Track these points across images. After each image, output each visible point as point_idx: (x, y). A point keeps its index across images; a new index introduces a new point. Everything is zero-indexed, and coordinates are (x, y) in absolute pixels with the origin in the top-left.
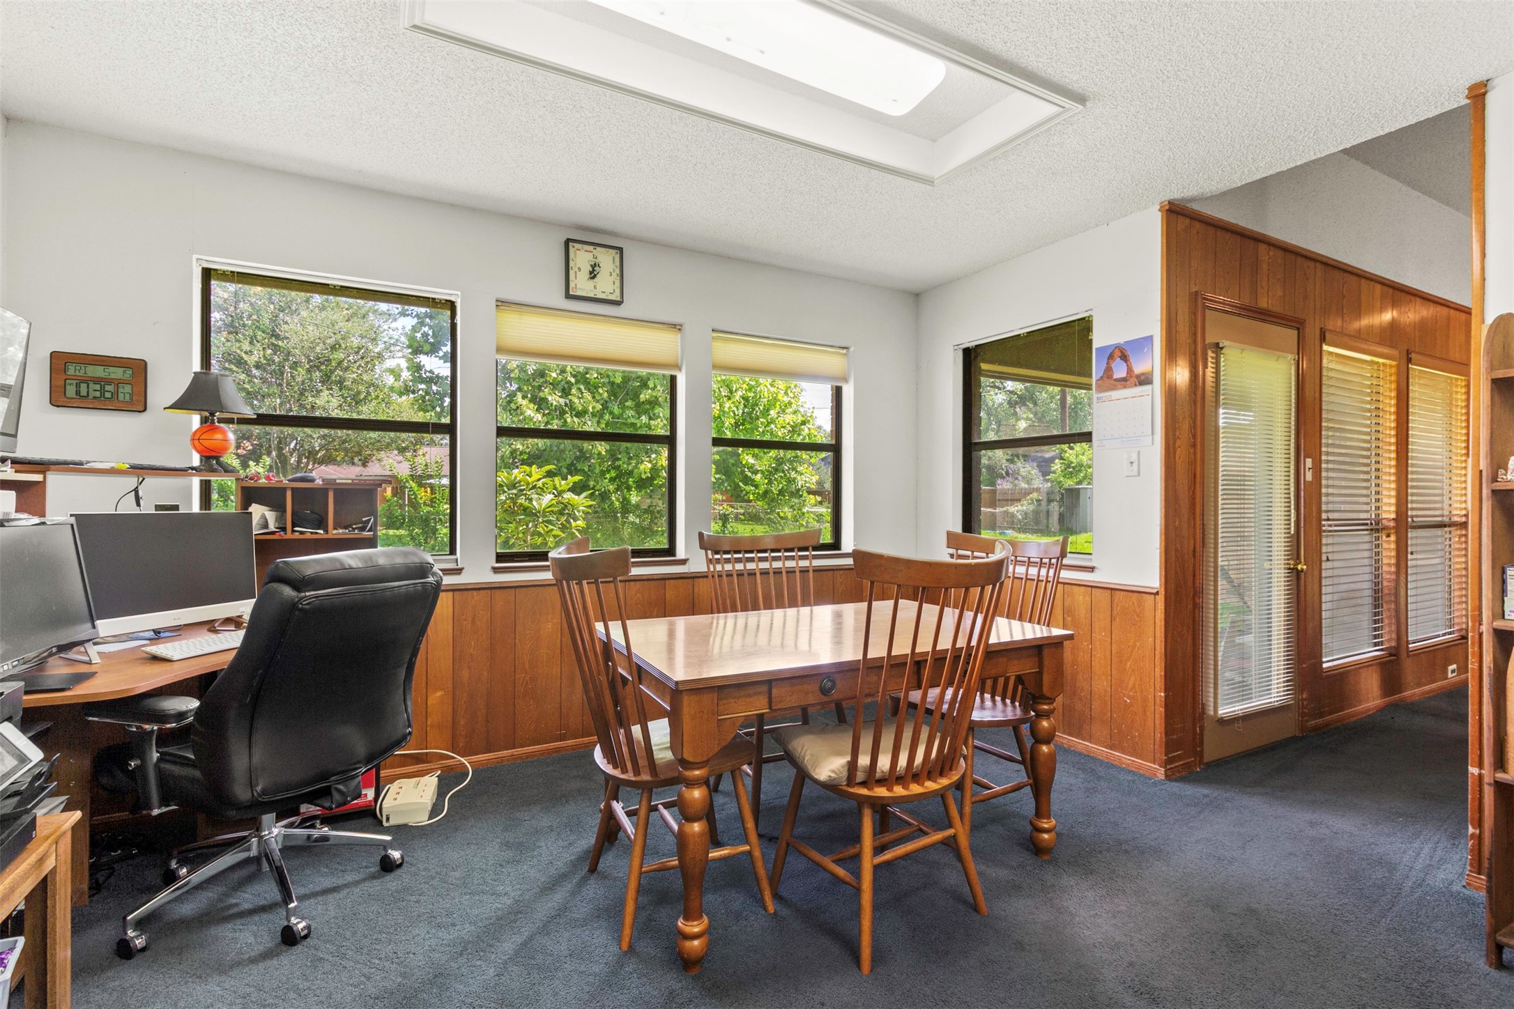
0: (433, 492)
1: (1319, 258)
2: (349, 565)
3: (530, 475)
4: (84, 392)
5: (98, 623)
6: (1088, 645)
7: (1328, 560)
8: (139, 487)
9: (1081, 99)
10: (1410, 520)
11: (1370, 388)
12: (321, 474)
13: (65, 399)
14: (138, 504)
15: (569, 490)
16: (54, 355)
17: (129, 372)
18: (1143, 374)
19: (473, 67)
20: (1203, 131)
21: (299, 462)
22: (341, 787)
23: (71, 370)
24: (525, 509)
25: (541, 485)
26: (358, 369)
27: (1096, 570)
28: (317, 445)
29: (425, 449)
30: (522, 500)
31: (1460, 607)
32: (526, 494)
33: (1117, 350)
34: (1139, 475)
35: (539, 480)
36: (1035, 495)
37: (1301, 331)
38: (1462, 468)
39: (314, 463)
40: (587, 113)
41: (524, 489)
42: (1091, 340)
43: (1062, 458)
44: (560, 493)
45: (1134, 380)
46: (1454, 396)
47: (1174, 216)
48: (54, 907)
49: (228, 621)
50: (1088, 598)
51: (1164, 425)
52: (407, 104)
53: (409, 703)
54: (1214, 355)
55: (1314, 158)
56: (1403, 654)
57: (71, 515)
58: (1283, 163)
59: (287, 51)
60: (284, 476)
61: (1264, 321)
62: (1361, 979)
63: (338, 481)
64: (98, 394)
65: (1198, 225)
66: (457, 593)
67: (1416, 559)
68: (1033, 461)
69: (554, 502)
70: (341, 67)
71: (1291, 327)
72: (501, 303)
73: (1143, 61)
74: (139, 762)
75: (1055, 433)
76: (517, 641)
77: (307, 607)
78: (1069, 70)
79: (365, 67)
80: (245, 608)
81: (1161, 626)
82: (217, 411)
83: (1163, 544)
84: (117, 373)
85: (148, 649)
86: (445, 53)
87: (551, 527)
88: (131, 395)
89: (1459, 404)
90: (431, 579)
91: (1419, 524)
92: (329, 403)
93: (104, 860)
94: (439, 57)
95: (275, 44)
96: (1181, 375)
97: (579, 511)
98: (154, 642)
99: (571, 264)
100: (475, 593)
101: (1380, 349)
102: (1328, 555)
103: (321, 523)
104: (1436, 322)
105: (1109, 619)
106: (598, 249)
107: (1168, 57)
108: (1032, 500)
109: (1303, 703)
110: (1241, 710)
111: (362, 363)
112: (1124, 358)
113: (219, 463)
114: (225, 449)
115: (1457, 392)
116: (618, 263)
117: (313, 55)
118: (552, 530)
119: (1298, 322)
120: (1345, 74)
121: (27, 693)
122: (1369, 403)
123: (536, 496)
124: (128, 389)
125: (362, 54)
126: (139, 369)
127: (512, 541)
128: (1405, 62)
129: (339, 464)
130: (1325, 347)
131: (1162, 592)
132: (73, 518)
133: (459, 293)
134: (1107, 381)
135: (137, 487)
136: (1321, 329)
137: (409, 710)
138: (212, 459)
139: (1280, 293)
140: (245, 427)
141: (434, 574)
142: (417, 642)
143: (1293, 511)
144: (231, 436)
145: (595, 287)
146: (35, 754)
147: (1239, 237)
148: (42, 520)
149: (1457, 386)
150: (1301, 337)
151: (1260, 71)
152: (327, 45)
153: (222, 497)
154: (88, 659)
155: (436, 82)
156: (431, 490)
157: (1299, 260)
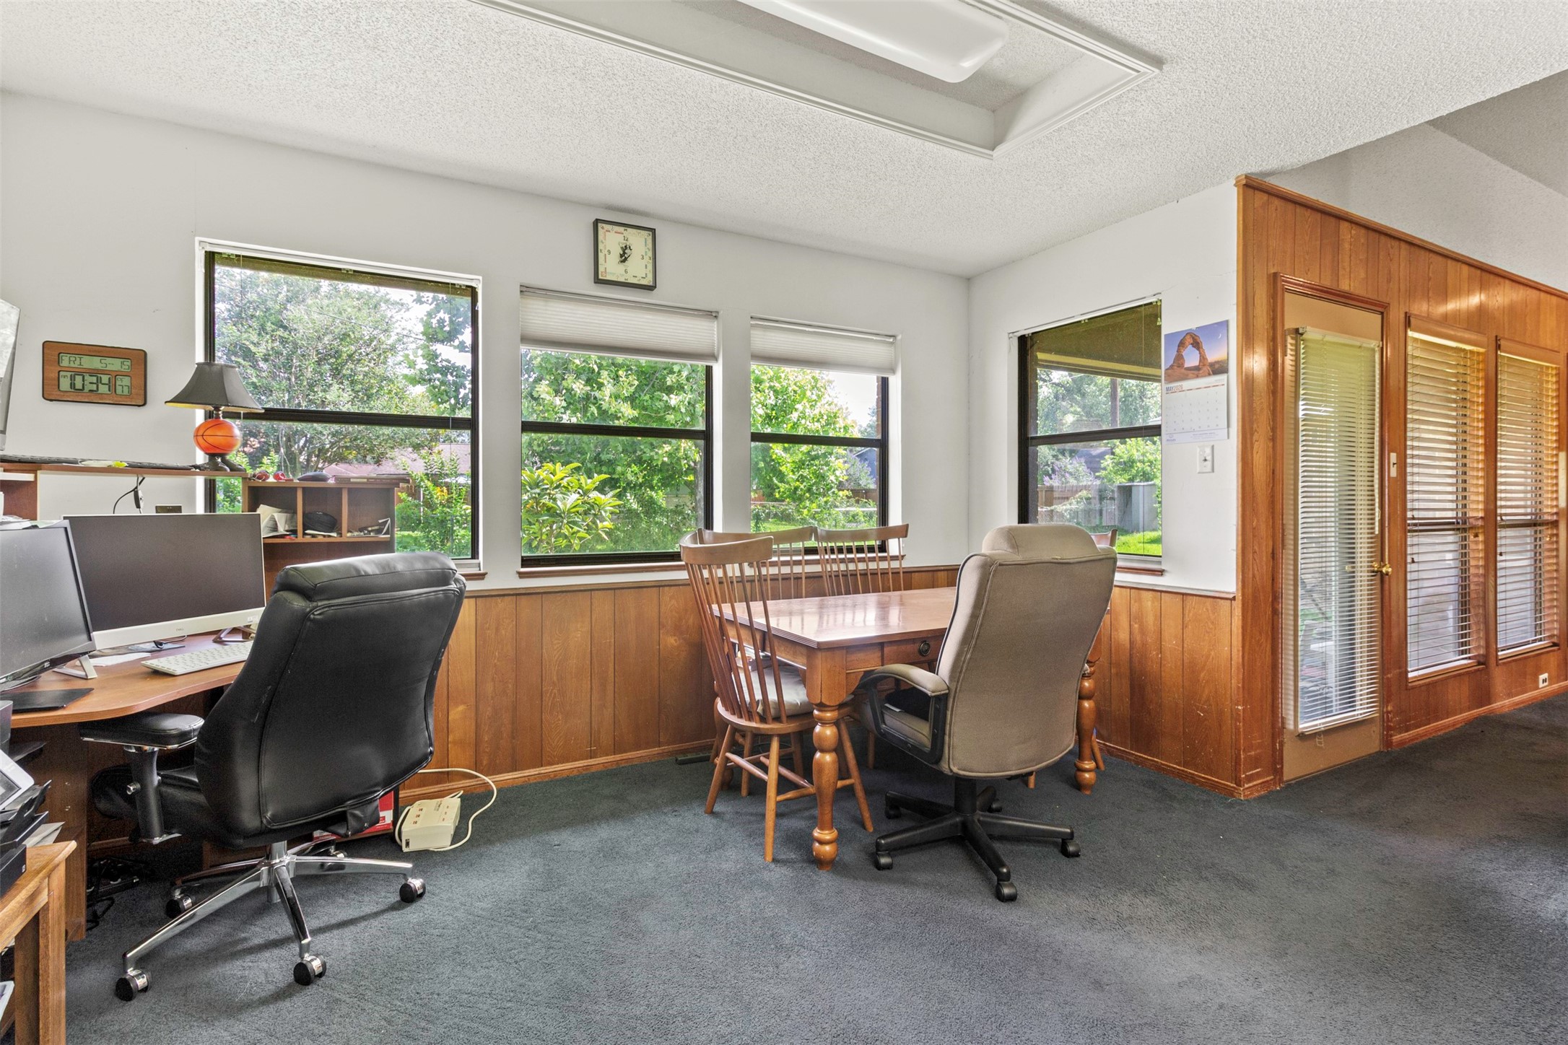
0: (449, 492)
1: (1403, 237)
2: (365, 572)
3: (553, 474)
4: (79, 385)
5: (95, 634)
6: (1157, 654)
7: (1413, 562)
8: (139, 488)
9: (1157, 61)
10: (1499, 518)
11: (1456, 377)
12: (332, 472)
13: (58, 393)
14: (138, 506)
15: (596, 489)
16: (47, 345)
17: (128, 363)
18: (1217, 362)
19: (497, 30)
20: (1288, 98)
21: (308, 461)
22: (357, 812)
23: (65, 361)
24: (549, 509)
25: (566, 484)
26: (369, 362)
27: (1165, 573)
28: (327, 442)
29: (440, 447)
30: (545, 500)
31: (1551, 611)
32: (549, 494)
33: (1188, 337)
34: (1213, 471)
35: (562, 479)
36: (1084, 493)
37: (1385, 315)
38: (1553, 463)
39: (324, 462)
40: (620, 80)
41: (547, 489)
42: (1160, 326)
43: (1113, 454)
44: (586, 493)
45: (1207, 369)
46: (1545, 385)
47: (1250, 191)
48: (47, 947)
49: (235, 631)
50: (1157, 604)
51: (1240, 417)
52: (425, 71)
53: (431, 721)
54: (1293, 342)
55: (1406, 126)
56: (1492, 662)
57: (65, 518)
58: (1372, 133)
59: (295, 12)
60: (294, 475)
61: (1346, 304)
62: (1476, 1024)
63: (352, 480)
64: (94, 387)
65: (1277, 202)
66: (480, 600)
67: (1505, 561)
68: (1080, 457)
69: (580, 502)
70: (354, 30)
71: (1375, 311)
72: (526, 290)
73: (1228, 19)
74: (138, 786)
75: (1104, 428)
76: (544, 651)
77: (318, 617)
78: (1146, 29)
79: (380, 31)
80: (252, 617)
81: (1238, 633)
82: (222, 405)
83: (1240, 545)
84: (115, 365)
85: (149, 663)
86: (467, 14)
87: (576, 528)
88: (130, 388)
89: (1550, 394)
90: (453, 586)
91: (1507, 523)
92: (339, 398)
93: (102, 889)
94: (461, 19)
95: (282, 6)
96: (1258, 363)
97: (606, 512)
98: (156, 654)
99: (601, 246)
100: (499, 600)
101: (1467, 335)
102: (1414, 556)
103: (333, 525)
104: (1526, 306)
105: (1180, 627)
106: (629, 230)
107: (1256, 14)
108: (1082, 499)
109: (1388, 717)
110: (1323, 723)
111: (374, 355)
112: (1197, 345)
113: (225, 461)
114: (230, 447)
115: (1547, 382)
116: (650, 245)
117: (324, 17)
118: (578, 531)
119: (1382, 306)
120: (1448, 32)
121: (15, 712)
122: (1455, 392)
123: (561, 495)
124: (126, 381)
125: (377, 15)
126: (138, 359)
127: (535, 543)
128: (1515, 19)
129: (350, 463)
130: (1410, 333)
131: (1239, 597)
132: (67, 521)
133: (480, 278)
134: (1178, 371)
135: (136, 488)
136: (1406, 313)
137: (431, 728)
138: (217, 456)
139: (1363, 275)
140: (252, 423)
141: (457, 581)
142: (438, 654)
143: (1377, 510)
144: (237, 432)
145: (626, 272)
146: (24, 781)
147: (1319, 214)
148: (34, 523)
149: (1547, 375)
150: (1385, 324)
151: (1355, 29)
152: (339, 6)
153: (228, 497)
154: (84, 673)
155: (457, 47)
156: (448, 490)
157: (1383, 239)
